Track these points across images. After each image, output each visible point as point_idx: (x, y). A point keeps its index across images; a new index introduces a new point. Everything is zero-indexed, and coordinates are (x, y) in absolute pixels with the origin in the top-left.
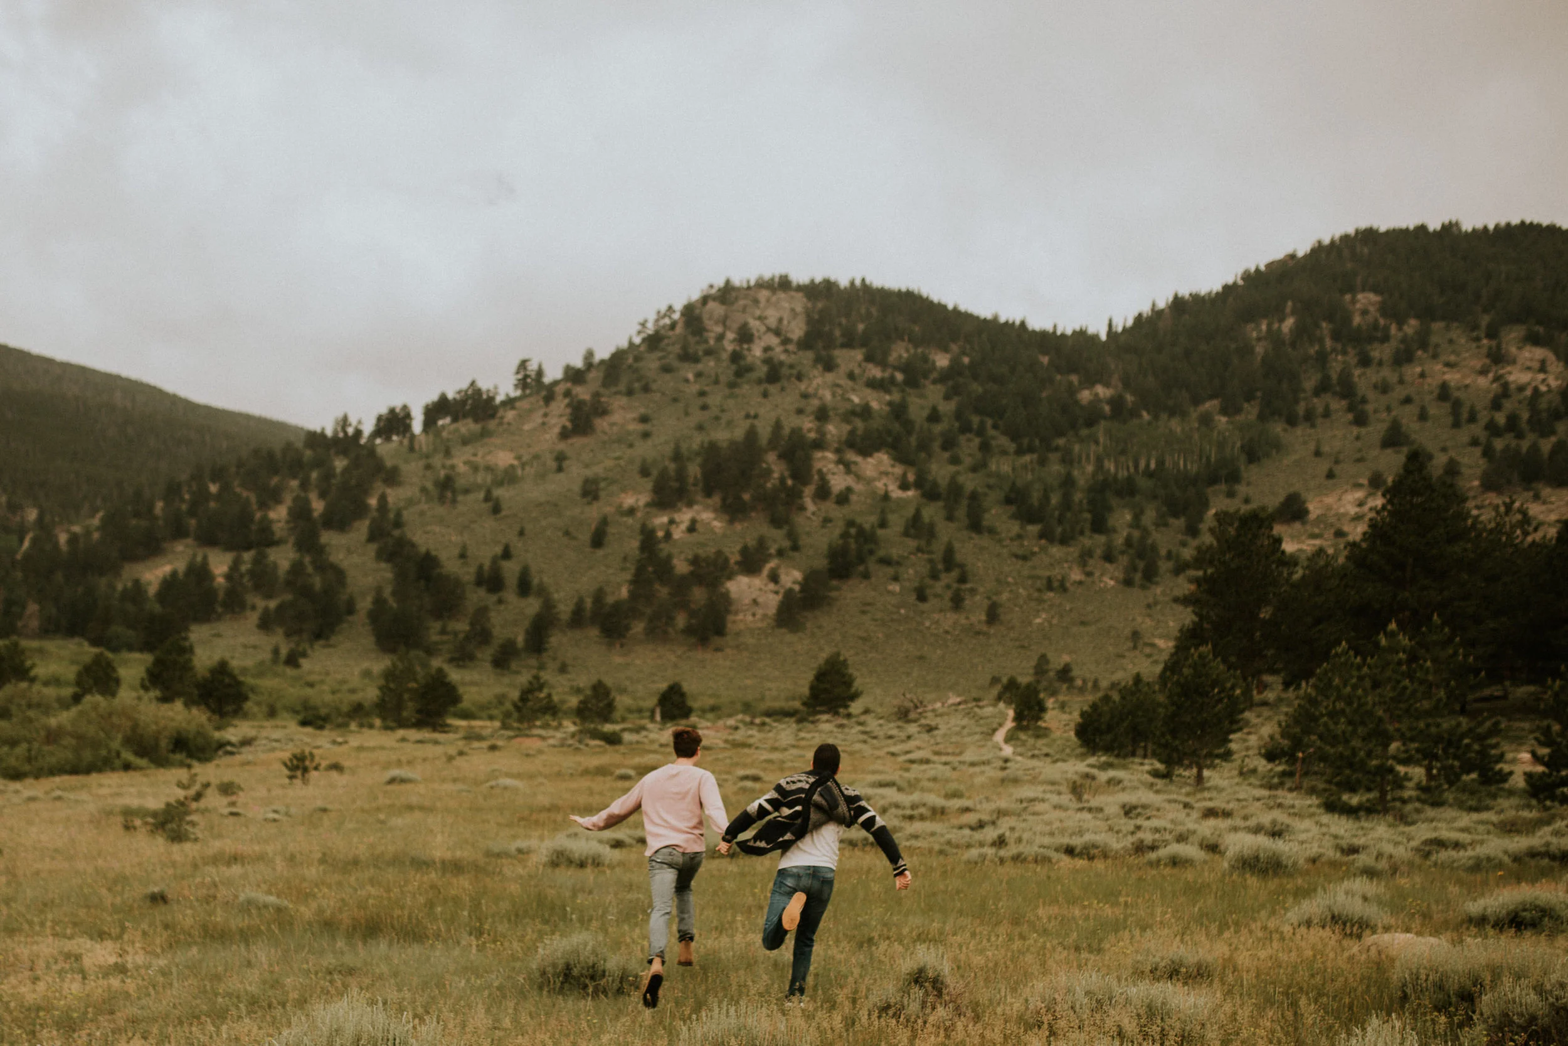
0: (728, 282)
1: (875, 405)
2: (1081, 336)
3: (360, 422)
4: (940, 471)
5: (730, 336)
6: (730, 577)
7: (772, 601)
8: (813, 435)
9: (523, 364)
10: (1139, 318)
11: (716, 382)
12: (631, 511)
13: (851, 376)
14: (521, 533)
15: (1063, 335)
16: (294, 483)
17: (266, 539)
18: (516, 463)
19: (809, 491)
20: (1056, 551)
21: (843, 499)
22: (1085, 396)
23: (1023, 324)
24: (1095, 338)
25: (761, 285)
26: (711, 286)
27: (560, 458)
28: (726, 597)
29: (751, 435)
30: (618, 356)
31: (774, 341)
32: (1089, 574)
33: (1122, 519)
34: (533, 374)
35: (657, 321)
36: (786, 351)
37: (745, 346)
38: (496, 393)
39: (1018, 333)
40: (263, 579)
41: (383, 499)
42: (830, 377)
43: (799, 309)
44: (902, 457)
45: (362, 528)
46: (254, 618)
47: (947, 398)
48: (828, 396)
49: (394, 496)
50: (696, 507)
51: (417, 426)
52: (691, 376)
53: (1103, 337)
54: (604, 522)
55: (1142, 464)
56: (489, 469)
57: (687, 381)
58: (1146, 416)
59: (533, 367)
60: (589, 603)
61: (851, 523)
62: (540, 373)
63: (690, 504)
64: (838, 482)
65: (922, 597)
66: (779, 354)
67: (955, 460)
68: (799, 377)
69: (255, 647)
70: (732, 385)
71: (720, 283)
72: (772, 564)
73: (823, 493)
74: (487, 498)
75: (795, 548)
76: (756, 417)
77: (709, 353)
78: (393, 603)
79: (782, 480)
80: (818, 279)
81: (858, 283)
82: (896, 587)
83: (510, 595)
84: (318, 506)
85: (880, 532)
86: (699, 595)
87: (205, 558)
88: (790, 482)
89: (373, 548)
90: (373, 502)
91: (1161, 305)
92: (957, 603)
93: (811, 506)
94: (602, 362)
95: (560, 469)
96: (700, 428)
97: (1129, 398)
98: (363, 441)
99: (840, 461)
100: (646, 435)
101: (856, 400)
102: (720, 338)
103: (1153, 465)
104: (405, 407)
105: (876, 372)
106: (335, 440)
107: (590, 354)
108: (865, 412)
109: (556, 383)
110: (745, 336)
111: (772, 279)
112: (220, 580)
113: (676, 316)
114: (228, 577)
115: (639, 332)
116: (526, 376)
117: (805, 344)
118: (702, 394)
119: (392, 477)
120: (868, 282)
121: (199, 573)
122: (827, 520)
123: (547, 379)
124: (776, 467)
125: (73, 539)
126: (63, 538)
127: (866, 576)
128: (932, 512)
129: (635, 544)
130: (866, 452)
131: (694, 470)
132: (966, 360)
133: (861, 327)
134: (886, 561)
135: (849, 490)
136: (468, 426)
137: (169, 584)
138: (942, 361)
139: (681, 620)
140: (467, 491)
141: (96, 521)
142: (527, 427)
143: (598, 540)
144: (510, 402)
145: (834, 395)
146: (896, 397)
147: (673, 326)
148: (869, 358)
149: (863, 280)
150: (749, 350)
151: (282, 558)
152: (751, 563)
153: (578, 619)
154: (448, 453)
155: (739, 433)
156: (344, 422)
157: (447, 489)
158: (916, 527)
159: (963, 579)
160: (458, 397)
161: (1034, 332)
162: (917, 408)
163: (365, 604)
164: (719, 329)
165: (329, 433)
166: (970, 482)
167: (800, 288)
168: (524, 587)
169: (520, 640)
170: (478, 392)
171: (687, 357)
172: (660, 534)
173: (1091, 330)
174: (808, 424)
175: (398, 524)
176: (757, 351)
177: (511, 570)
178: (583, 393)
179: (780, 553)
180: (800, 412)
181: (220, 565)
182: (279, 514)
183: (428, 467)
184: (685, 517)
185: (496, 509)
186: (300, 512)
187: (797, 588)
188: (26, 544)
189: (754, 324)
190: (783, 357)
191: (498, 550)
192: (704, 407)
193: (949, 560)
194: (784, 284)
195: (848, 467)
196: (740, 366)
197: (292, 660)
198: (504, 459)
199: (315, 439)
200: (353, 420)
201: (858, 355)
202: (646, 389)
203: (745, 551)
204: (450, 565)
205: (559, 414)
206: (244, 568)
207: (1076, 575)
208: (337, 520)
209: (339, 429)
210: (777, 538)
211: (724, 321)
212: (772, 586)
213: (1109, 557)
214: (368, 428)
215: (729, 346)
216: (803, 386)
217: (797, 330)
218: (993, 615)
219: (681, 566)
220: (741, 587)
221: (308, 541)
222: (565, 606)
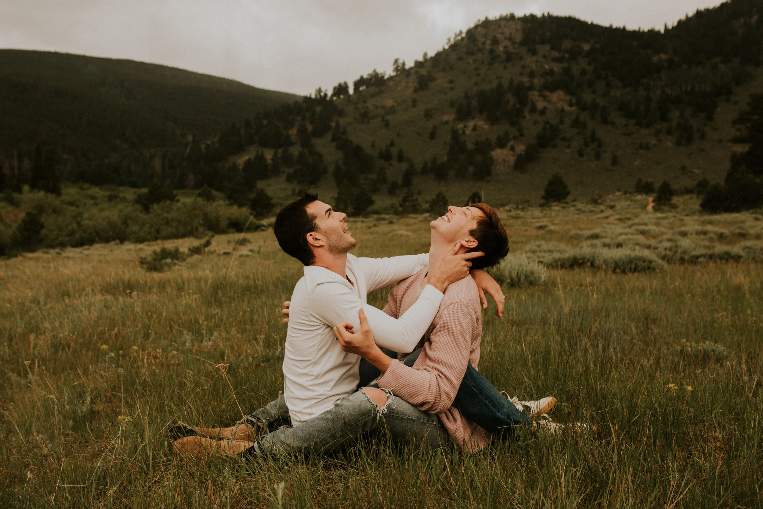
0: (486, 18)
1: (556, 69)
2: (652, 33)
3: (326, 90)
4: (588, 97)
5: (488, 42)
6: (493, 150)
7: (512, 160)
8: (528, 84)
9: (396, 61)
10: (680, 22)
11: (483, 63)
12: (447, 123)
13: (544, 57)
14: (398, 135)
15: (643, 32)
16: (299, 118)
17: (287, 143)
18: (395, 104)
19: (527, 109)
20: (644, 131)
21: (543, 112)
22: (655, 59)
23: (624, 28)
24: (659, 32)
25: (502, 19)
26: (479, 21)
27: (414, 103)
28: (491, 159)
29: (500, 86)
30: (438, 54)
31: (508, 43)
32: (660, 141)
33: (675, 115)
34: (401, 65)
35: (455, 38)
36: (514, 48)
37: (495, 46)
38: (385, 74)
39: (622, 32)
40: (287, 160)
41: (337, 123)
42: (535, 58)
43: (519, 27)
44: (569, 91)
45: (329, 136)
46: (284, 177)
47: (589, 64)
48: (534, 66)
49: (343, 121)
50: (476, 119)
51: (351, 91)
52: (471, 61)
53: (662, 31)
54: (435, 129)
55: (684, 89)
56: (383, 107)
57: (469, 63)
58: (685, 67)
59: (400, 62)
60: (429, 164)
61: (547, 123)
62: (404, 64)
63: (473, 118)
64: (540, 105)
65: (581, 154)
66: (511, 49)
67: (594, 92)
68: (521, 59)
69: (285, 189)
70: (490, 64)
71: (483, 19)
72: (511, 143)
73: (533, 110)
74: (383, 120)
75: (522, 135)
76: (501, 77)
77: (479, 50)
78: (343, 168)
79: (514, 105)
80: (528, 14)
81: (546, 14)
82: (568, 151)
83: (395, 162)
84: (310, 128)
85: (561, 127)
86: (478, 158)
87: (262, 152)
88: (518, 106)
89: (334, 144)
90: (333, 124)
91: (690, 15)
92: (598, 156)
93: (528, 117)
94: (431, 58)
95: (414, 106)
96: (476, 84)
97: (676, 59)
98: (328, 98)
99: (541, 95)
100: (452, 89)
101: (547, 67)
102: (484, 43)
103: (689, 89)
104: (345, 83)
105: (556, 54)
106: (316, 99)
107: (425, 54)
108: (551, 72)
109: (411, 69)
110: (495, 42)
111: (507, 15)
112: (269, 161)
113: (464, 35)
114: (273, 160)
115: (447, 43)
116: (398, 66)
117: (523, 43)
118: (477, 69)
119: (341, 113)
120: (551, 14)
121: (261, 158)
122: (536, 122)
123: (407, 67)
124: (511, 99)
125: (208, 147)
126: (203, 147)
127: (555, 146)
128: (584, 116)
129: (449, 137)
130: (552, 91)
131: (474, 103)
132: (598, 46)
133: (548, 34)
134: (563, 139)
135: (545, 108)
136: (373, 90)
137: (248, 163)
138: (586, 47)
139: (471, 169)
140: (374, 118)
141: (216, 139)
142: (399, 88)
143: (433, 136)
144: (391, 78)
145: (537, 66)
146: (565, 65)
147: (463, 39)
148: (552, 48)
149: (548, 14)
150: (497, 48)
151: (295, 151)
152: (501, 143)
153: (425, 171)
154: (365, 102)
155: (494, 85)
156: (320, 91)
157: (365, 117)
158: (577, 123)
159: (600, 146)
160: (368, 77)
161: (629, 32)
162: (576, 69)
163: (331, 168)
164: (483, 40)
165: (313, 96)
166: (601, 102)
167: (520, 19)
168: (401, 158)
169: (400, 181)
170: (377, 74)
171: (469, 53)
172: (460, 132)
173: (657, 29)
174: (525, 80)
175: (344, 133)
176: (501, 48)
177: (394, 151)
178: (423, 72)
179: (515, 138)
180: (521, 74)
181: (269, 155)
182: (293, 132)
183: (356, 108)
184: (471, 124)
185: (387, 125)
186: (302, 131)
187: (523, 153)
188: (188, 150)
189: (499, 36)
190: (513, 50)
191: (389, 142)
192: (478, 75)
193: (593, 137)
194: (512, 17)
195: (545, 98)
196: (493, 55)
198: (389, 103)
199: (307, 99)
200: (323, 90)
201: (547, 47)
202: (451, 68)
203: (499, 138)
204: (368, 150)
205: (413, 82)
206: (279, 155)
207: (654, 141)
208: (319, 133)
209: (318, 94)
210: (513, 131)
211: (485, 36)
212: (511, 153)
213: (669, 132)
214: (330, 93)
215: (488, 47)
216: (522, 63)
217: (519, 37)
218: (615, 161)
219: (470, 146)
220: (498, 154)
221: (306, 143)
222: (419, 166)
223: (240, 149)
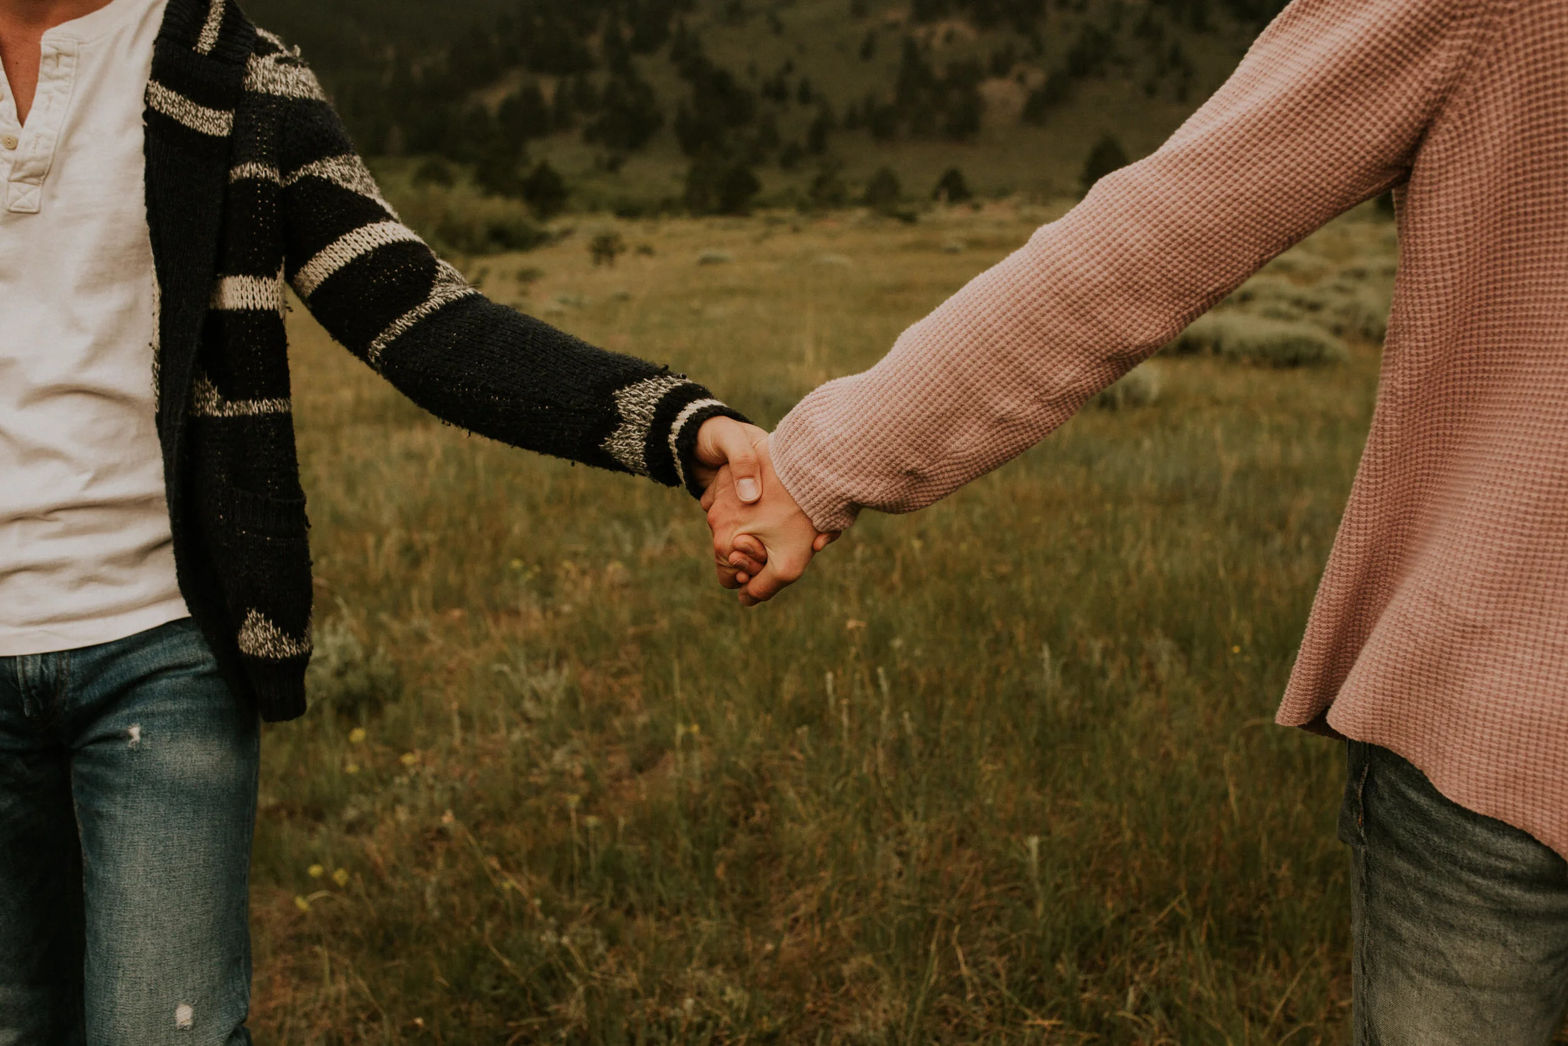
6: (983, 80)
7: (1019, 101)
12: (894, 26)
14: (801, 49)
16: (606, 14)
17: (582, 64)
28: (979, 98)
40: (584, 99)
41: (682, 25)
45: (665, 51)
46: (579, 132)
49: (692, 22)
50: (952, 20)
54: (871, 38)
60: (860, 108)
61: (1088, 28)
63: (946, 17)
65: (1151, 90)
69: (581, 157)
72: (1019, 67)
74: (771, 19)
75: (1040, 51)
78: (694, 115)
82: (1127, 84)
83: (794, 104)
84: (627, 33)
85: (1114, 36)
86: (955, 96)
87: (535, 82)
89: (675, 68)
90: (673, 27)
92: (1182, 95)
93: (1053, 15)
112: (550, 101)
114: (556, 98)
121: (531, 96)
122: (1067, 27)
125: (426, 71)
126: (417, 71)
127: (1102, 75)
128: (1160, 16)
129: (899, 55)
134: (1119, 61)
137: (508, 106)
139: (941, 119)
140: (753, 14)
141: (443, 56)
143: (867, 51)
151: (600, 79)
152: (1000, 67)
153: (852, 122)
157: (736, 11)
158: (1147, 30)
159: (1186, 75)
163: (671, 117)
168: (806, 95)
169: (803, 142)
172: (921, 45)
175: (696, 44)
177: (793, 82)
179: (1026, 57)
181: (548, 88)
182: (595, 43)
184: (942, 28)
185: (778, 28)
186: (613, 40)
187: (1041, 88)
188: (387, 78)
191: (782, 64)
193: (1176, 59)
197: (613, 166)
203: (995, 56)
204: (741, 78)
206: (569, 89)
208: (644, 45)
210: (1023, 44)
212: (1019, 87)
219: (939, 72)
220: (994, 89)
221: (620, 65)
222: (840, 112)
223: (489, 76)
